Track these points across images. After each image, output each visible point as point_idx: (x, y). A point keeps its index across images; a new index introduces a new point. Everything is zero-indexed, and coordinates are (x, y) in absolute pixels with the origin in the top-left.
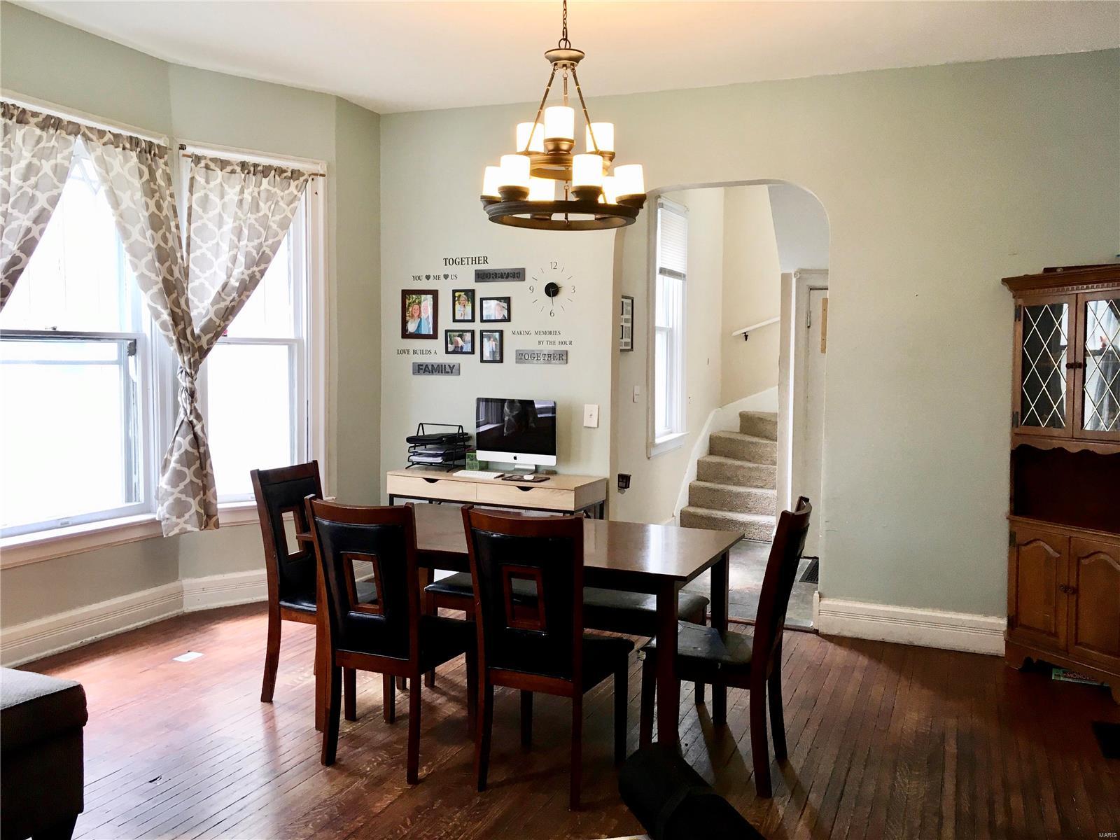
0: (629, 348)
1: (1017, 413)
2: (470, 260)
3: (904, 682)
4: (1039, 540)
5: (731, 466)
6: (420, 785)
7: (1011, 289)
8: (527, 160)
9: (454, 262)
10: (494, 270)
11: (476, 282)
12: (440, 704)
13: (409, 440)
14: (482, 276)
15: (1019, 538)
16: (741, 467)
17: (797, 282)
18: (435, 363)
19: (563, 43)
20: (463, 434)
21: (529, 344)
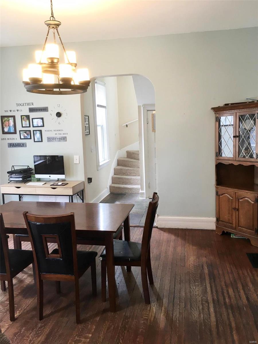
0: (89, 133)
1: (217, 152)
2: (26, 104)
3: (187, 245)
4: (225, 193)
5: (125, 170)
6: (16, 321)
7: (214, 111)
8: (41, 66)
9: (20, 105)
10: (36, 108)
11: (29, 112)
12: (25, 279)
13: (8, 173)
14: (32, 110)
15: (219, 193)
16: (128, 169)
17: (143, 108)
18: (17, 143)
19: (52, 18)
20: (30, 168)
21: (52, 135)
